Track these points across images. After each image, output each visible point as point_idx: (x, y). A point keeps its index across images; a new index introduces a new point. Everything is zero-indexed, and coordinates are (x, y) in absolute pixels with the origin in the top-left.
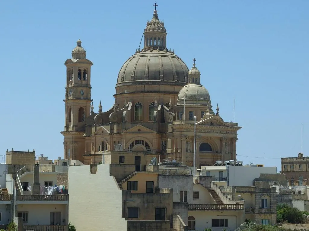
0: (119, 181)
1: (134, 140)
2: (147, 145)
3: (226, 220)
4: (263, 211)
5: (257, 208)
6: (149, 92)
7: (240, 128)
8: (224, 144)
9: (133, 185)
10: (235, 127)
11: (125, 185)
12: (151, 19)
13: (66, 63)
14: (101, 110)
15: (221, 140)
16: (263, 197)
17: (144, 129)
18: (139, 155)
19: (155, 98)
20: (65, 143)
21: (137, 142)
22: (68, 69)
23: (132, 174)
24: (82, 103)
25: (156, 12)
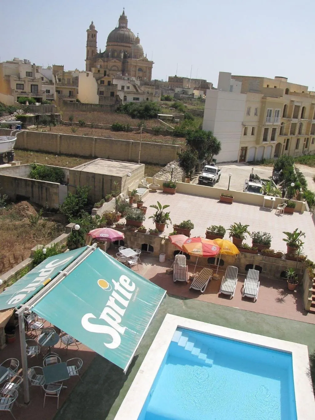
0: (97, 80)
1: (113, 65)
2: (118, 67)
3: (139, 98)
4: (156, 96)
5: (154, 94)
6: (120, 46)
7: (154, 63)
8: (147, 69)
9: (102, 82)
10: (152, 63)
11: (99, 82)
12: (122, 14)
13: (87, 31)
14: (100, 52)
15: (146, 68)
16: (156, 91)
17: (117, 61)
18: (106, 70)
19: (122, 49)
20: (86, 65)
21: (114, 66)
22: (88, 33)
23: (102, 77)
24: (93, 48)
25: (124, 11)
